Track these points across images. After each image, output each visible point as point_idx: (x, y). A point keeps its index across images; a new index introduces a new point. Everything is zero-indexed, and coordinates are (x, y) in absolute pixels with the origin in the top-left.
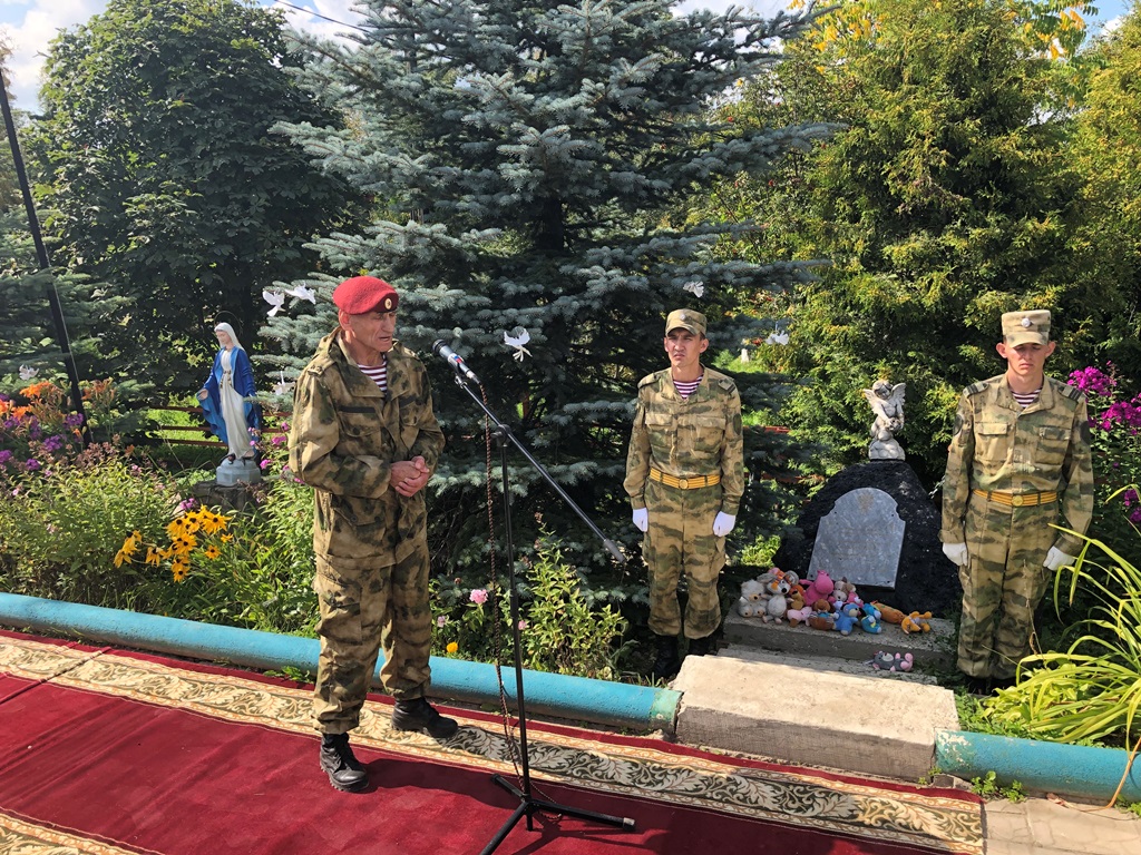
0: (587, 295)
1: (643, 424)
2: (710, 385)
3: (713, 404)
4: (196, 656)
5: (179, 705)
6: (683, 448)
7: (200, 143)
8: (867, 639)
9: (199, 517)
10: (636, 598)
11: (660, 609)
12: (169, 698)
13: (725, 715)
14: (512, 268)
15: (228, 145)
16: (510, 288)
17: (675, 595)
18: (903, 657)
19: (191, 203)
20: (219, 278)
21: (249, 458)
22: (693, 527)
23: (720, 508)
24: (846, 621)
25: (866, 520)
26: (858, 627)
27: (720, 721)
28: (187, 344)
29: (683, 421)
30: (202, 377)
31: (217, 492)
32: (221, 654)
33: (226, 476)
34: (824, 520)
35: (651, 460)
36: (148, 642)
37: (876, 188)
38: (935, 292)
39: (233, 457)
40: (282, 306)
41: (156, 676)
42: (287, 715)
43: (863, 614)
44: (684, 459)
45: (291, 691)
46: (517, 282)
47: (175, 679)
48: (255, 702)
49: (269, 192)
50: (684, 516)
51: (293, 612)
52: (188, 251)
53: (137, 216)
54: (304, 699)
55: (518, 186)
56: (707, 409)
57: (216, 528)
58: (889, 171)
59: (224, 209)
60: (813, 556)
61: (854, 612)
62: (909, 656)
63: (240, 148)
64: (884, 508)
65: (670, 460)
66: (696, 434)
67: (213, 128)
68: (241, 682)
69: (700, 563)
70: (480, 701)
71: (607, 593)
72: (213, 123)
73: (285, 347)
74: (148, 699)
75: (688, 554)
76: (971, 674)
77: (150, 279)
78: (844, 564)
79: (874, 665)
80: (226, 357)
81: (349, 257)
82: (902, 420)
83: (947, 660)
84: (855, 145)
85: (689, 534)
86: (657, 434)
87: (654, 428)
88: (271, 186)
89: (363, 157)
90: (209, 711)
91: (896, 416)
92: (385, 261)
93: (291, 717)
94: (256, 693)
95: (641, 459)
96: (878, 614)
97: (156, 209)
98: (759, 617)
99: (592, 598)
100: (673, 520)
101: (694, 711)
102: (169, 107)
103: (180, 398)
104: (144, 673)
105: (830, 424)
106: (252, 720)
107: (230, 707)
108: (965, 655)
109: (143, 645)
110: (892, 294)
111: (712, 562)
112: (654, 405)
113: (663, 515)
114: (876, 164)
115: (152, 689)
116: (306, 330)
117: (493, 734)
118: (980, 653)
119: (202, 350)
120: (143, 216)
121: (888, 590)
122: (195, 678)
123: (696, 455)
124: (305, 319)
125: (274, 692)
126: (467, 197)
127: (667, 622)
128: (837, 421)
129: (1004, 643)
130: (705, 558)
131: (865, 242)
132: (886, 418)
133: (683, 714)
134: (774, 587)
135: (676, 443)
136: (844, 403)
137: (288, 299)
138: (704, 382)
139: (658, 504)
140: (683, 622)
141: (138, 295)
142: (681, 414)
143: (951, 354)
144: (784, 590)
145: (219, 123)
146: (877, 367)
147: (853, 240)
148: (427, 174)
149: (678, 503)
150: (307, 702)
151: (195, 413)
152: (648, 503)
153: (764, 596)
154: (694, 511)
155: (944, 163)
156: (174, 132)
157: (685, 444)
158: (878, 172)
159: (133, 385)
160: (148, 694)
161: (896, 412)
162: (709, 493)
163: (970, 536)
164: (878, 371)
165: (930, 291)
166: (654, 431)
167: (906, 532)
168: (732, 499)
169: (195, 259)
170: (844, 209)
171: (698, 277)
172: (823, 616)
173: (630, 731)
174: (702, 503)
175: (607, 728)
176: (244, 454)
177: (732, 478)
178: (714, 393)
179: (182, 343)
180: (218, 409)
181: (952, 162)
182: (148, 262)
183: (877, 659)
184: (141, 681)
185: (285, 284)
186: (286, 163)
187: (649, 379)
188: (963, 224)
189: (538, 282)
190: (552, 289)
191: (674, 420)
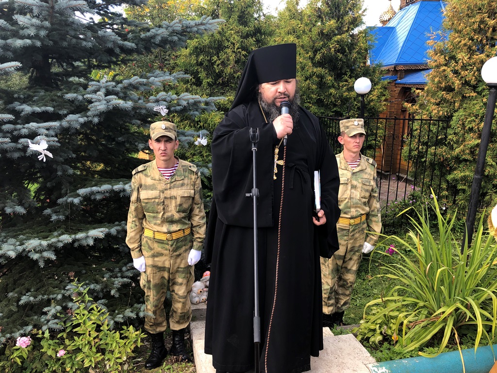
1: (138, 200)
2: (183, 170)
3: (186, 181)
6: (168, 212)
22: (176, 263)
29: (168, 194)
35: (144, 223)
44: (170, 219)
46: (30, 105)
50: (170, 257)
56: (183, 185)
58: (216, 61)
65: (160, 222)
66: (176, 202)
69: (181, 284)
75: (172, 280)
84: (197, 47)
86: (149, 205)
87: (147, 201)
95: (137, 223)
100: (163, 261)
111: (187, 282)
112: (145, 186)
113: (157, 259)
114: (208, 57)
118: (331, 302)
123: (177, 215)
127: (160, 324)
129: (341, 294)
130: (184, 281)
135: (164, 209)
138: (179, 167)
139: (153, 252)
142: (166, 190)
149: (166, 249)
153: (205, 289)
154: (177, 253)
155: (243, 57)
157: (170, 209)
158: (210, 61)
162: (186, 240)
166: (146, 203)
168: (198, 240)
174: (182, 247)
178: (187, 174)
187: (140, 168)
189: (46, 106)
190: (57, 111)
191: (161, 194)
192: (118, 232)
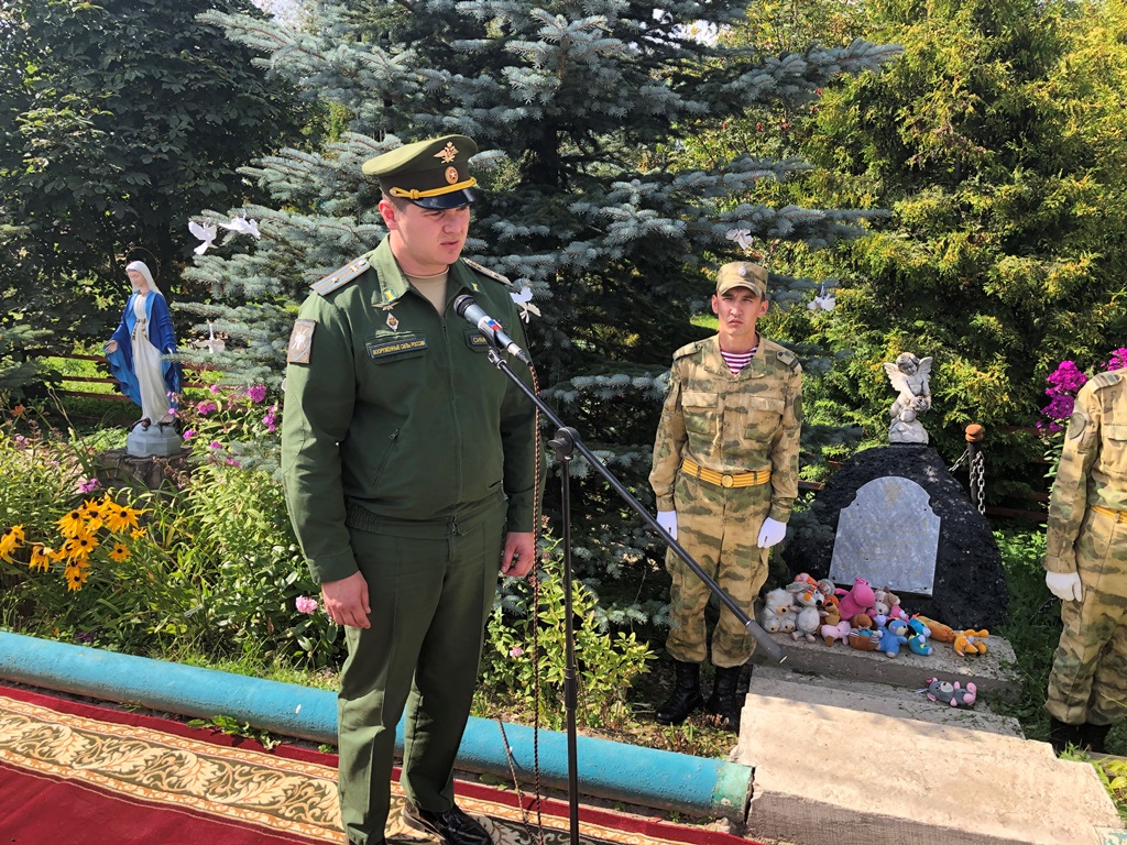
0: (606, 241)
1: (678, 405)
2: (767, 358)
3: (771, 381)
4: (95, 696)
5: (70, 774)
6: (729, 435)
7: (110, 52)
8: (917, 662)
9: (101, 510)
10: (658, 620)
11: (685, 632)
12: (56, 763)
13: (816, 804)
14: (504, 204)
15: (143, 57)
16: (508, 228)
17: (702, 615)
18: (964, 686)
19: (99, 122)
20: (133, 211)
21: (167, 424)
22: (734, 534)
23: (768, 513)
24: (893, 641)
25: (894, 513)
26: (906, 648)
27: (809, 812)
28: (96, 285)
29: (732, 401)
30: (112, 323)
31: (127, 463)
32: (130, 696)
33: (139, 445)
34: (846, 514)
35: (684, 451)
36: (31, 676)
37: (885, 134)
38: (952, 256)
39: (148, 422)
40: (213, 242)
41: (39, 725)
42: (219, 790)
43: (911, 631)
44: (731, 450)
45: (225, 750)
46: (515, 222)
47: (66, 731)
48: (176, 768)
49: (192, 114)
50: (726, 520)
51: (223, 623)
52: (97, 177)
53: (34, 136)
54: (243, 764)
55: (528, 96)
56: (763, 388)
57: (123, 525)
58: (904, 119)
59: (138, 130)
60: (835, 556)
61: (902, 630)
62: (971, 686)
63: (157, 61)
64: (915, 501)
65: (712, 450)
66: (747, 419)
67: (125, 36)
68: (156, 736)
69: (741, 578)
70: (479, 771)
71: (622, 613)
72: (125, 29)
73: (215, 293)
74: (27, 763)
75: (725, 566)
76: (1064, 720)
77: (50, 208)
78: (872, 565)
79: (929, 696)
80: (139, 303)
81: (295, 186)
82: (929, 399)
83: (1014, 691)
84: (865, 87)
85: (729, 543)
86: (696, 418)
87: (693, 410)
88: (194, 107)
89: (324, 54)
90: (111, 784)
91: (922, 394)
92: (348, 189)
93: (224, 795)
94: (177, 753)
95: (673, 449)
96: (927, 632)
97: (56, 126)
98: (789, 633)
99: (605, 620)
100: (712, 525)
101: (775, 798)
102: (74, 9)
103: (87, 345)
104: (24, 722)
105: (831, 397)
106: (171, 799)
107: (141, 777)
108: (1058, 696)
109: (24, 680)
110: (906, 255)
111: (753, 577)
112: (694, 382)
113: (699, 518)
114: (887, 110)
115: (33, 747)
116: (243, 273)
117: (502, 821)
118: (1079, 697)
119: (113, 292)
120: (40, 134)
121: (925, 597)
122: (93, 730)
123: (745, 445)
124: (241, 260)
125: (201, 752)
126: (457, 111)
127: (692, 646)
128: (837, 394)
129: (1105, 684)
130: (747, 573)
131: (873, 196)
132: (911, 396)
133: (759, 800)
134: (807, 599)
135: (721, 429)
136: (848, 376)
137: (221, 233)
138: (760, 354)
139: (693, 503)
140: (709, 644)
141: (34, 226)
142: (730, 393)
143: (961, 323)
144: (819, 602)
145: (132, 30)
146: (886, 337)
147: (859, 194)
148: (406, 79)
149: (719, 504)
150: (247, 769)
151: (103, 364)
152: (678, 503)
153: (794, 608)
154: (738, 515)
155: (971, 109)
156: (81, 37)
157: (732, 431)
158: (890, 118)
159: (26, 332)
160: (28, 756)
161: (922, 390)
162: (757, 493)
163: (1086, 562)
164: (888, 341)
165: (945, 253)
166: (693, 414)
167: (941, 530)
168: (785, 503)
169: (103, 187)
170: (844, 160)
171: (747, 223)
172: (865, 634)
173: (683, 818)
174: (748, 506)
175: (651, 811)
176: (161, 418)
177: (788, 475)
178: (774, 368)
179: (92, 283)
180: (130, 365)
181: (979, 107)
182: (47, 189)
183: (932, 687)
184: (19, 734)
185: (217, 214)
186: (211, 82)
187: (688, 349)
188: (981, 179)
189: (539, 223)
190: (556, 233)
191: (720, 400)
192: (634, 461)
